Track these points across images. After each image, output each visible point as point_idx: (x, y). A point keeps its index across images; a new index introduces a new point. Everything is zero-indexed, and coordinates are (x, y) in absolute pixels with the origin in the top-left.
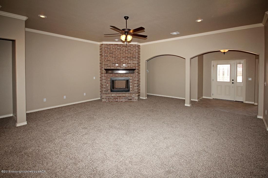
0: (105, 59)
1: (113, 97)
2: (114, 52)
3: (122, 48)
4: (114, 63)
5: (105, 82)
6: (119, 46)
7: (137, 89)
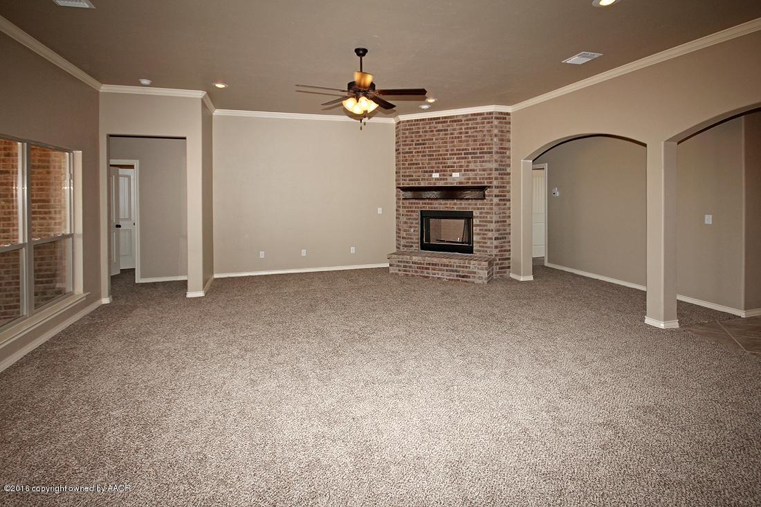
0: (406, 161)
1: (415, 263)
2: (427, 140)
3: (449, 128)
4: (427, 172)
5: (406, 223)
6: (442, 122)
7: (496, 247)
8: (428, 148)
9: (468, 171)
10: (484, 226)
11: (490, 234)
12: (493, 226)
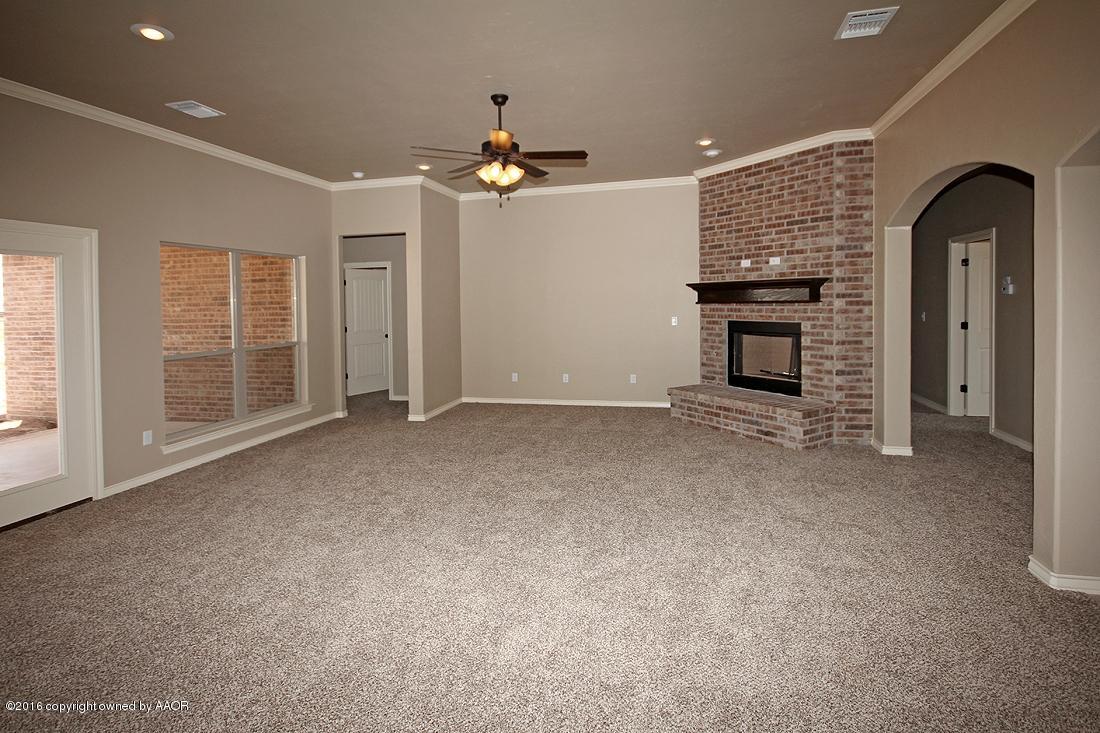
2: (734, 206)
3: (764, 183)
4: (734, 258)
7: (840, 388)
8: (734, 219)
9: (792, 253)
10: (819, 349)
11: (828, 365)
12: (834, 350)
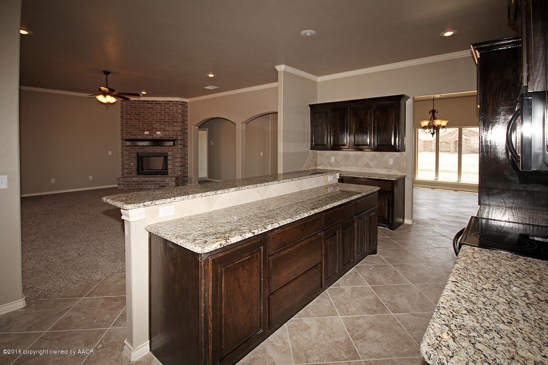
0: (128, 123)
1: (134, 182)
2: (142, 112)
3: (154, 107)
4: (141, 130)
5: (128, 160)
6: (150, 104)
7: (180, 171)
8: (142, 117)
9: (165, 131)
10: (174, 160)
11: (177, 164)
12: (178, 160)
